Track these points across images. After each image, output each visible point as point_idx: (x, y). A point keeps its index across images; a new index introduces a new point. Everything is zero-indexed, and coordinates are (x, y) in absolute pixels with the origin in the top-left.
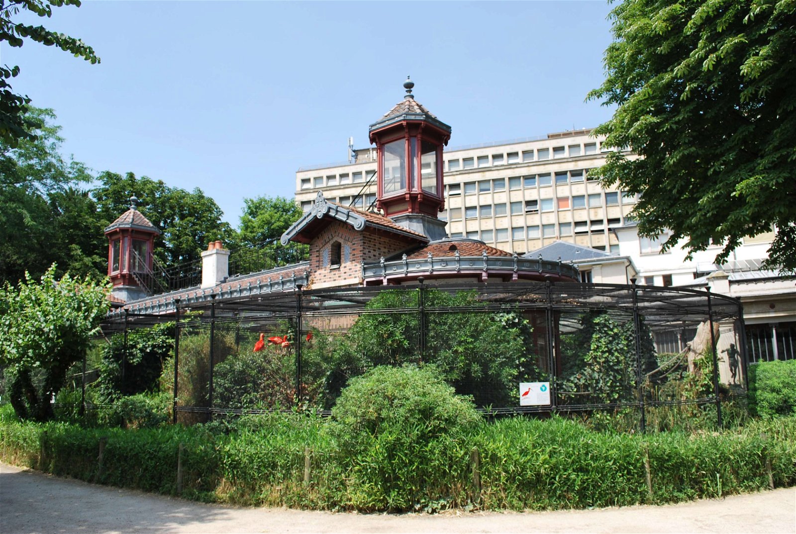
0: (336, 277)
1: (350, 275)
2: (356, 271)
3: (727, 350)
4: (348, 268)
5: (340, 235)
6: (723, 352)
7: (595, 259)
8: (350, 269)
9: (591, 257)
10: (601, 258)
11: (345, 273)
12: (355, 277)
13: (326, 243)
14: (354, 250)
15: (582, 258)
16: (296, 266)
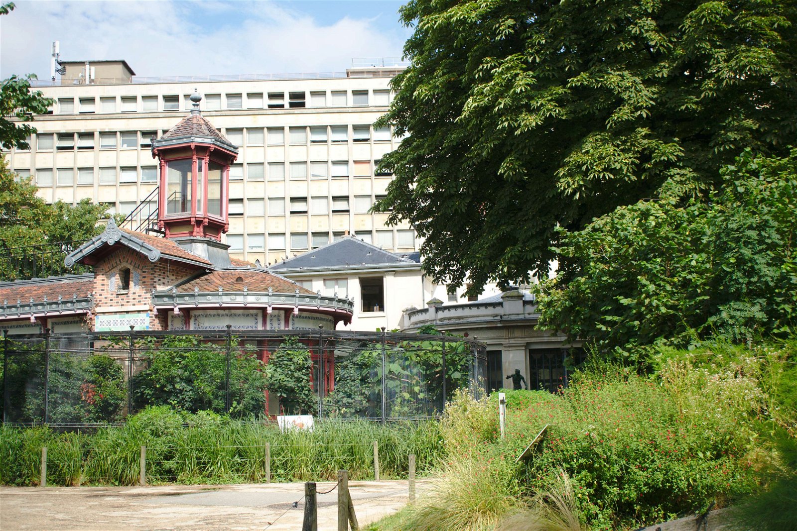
0: (124, 302)
1: (139, 302)
2: (146, 298)
3: (512, 376)
4: (137, 294)
5: (129, 261)
6: (508, 377)
7: (387, 265)
8: (140, 296)
9: (384, 262)
10: (394, 264)
11: (134, 299)
12: (145, 304)
13: (113, 268)
14: (144, 277)
15: (373, 262)
16: (60, 280)
